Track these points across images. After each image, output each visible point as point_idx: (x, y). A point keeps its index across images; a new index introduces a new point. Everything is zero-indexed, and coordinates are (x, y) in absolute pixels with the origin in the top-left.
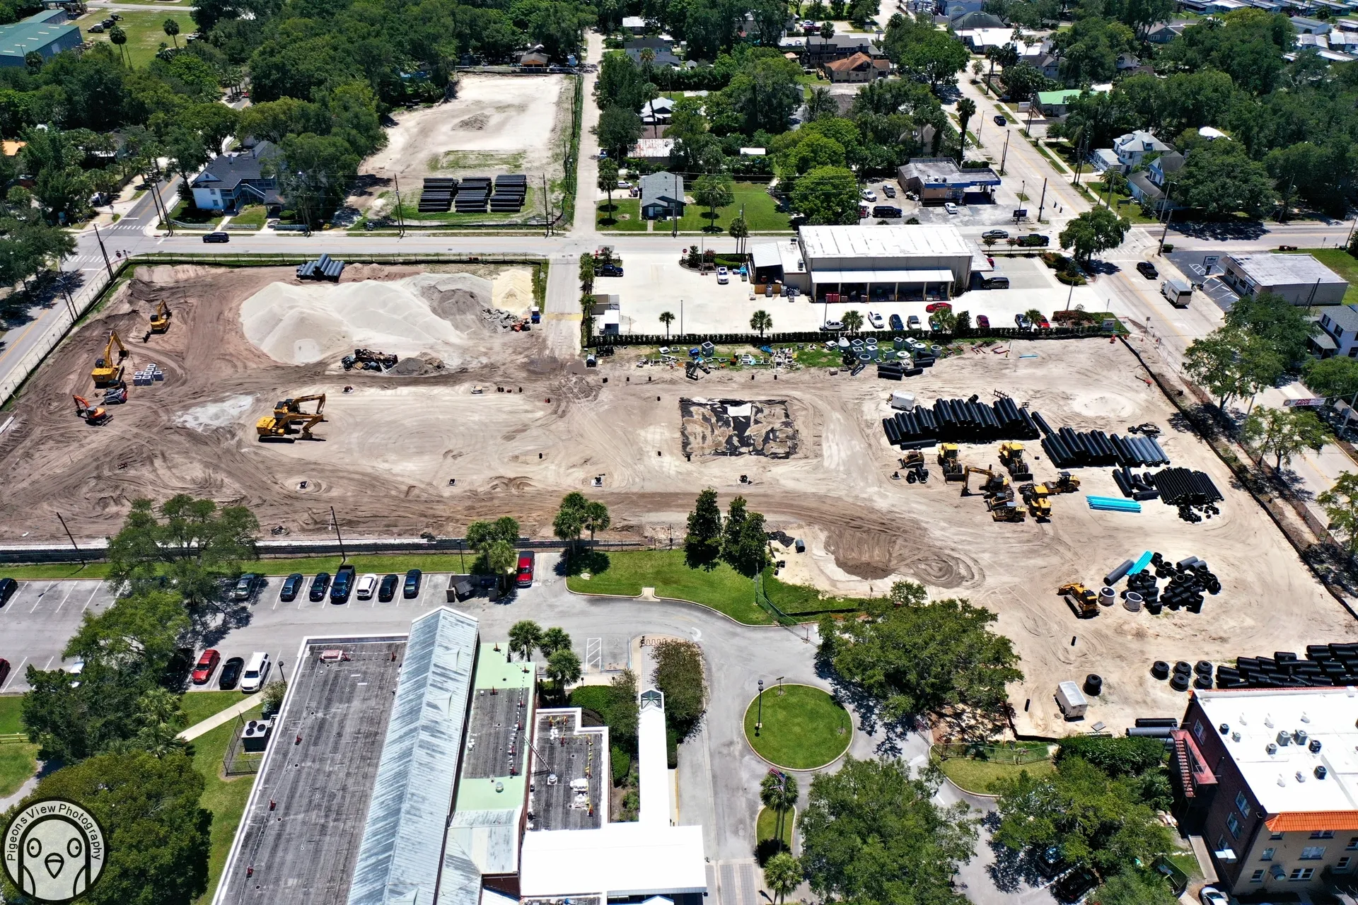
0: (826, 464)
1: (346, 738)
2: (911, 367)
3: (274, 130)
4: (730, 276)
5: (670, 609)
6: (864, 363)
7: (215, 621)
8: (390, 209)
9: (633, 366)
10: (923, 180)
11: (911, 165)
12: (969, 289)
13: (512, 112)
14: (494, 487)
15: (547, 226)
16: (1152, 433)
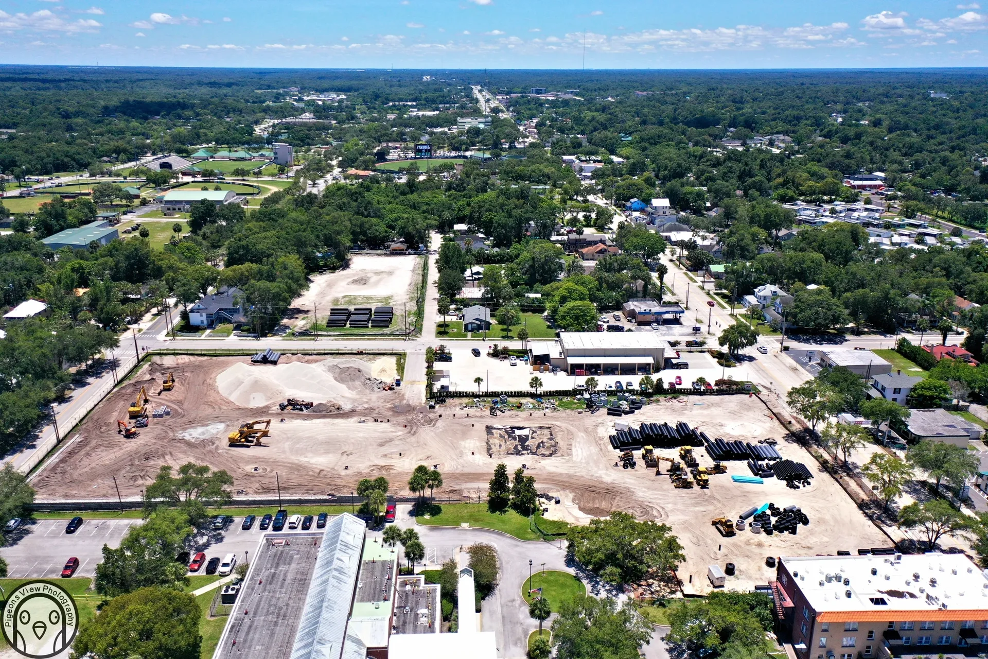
0: (574, 459)
1: (288, 581)
2: (628, 409)
3: (240, 281)
4: (518, 361)
5: (478, 533)
6: (599, 407)
7: (202, 540)
8: (308, 326)
9: (458, 409)
10: (637, 310)
11: (630, 303)
12: (664, 369)
13: (384, 275)
14: (372, 470)
15: (406, 335)
16: (772, 443)
